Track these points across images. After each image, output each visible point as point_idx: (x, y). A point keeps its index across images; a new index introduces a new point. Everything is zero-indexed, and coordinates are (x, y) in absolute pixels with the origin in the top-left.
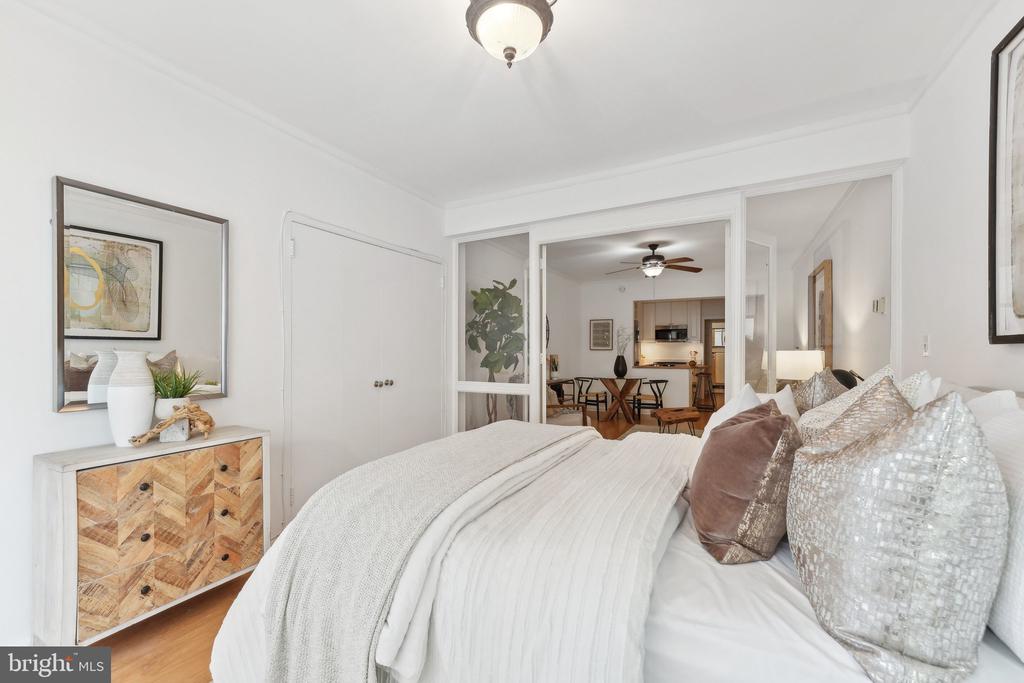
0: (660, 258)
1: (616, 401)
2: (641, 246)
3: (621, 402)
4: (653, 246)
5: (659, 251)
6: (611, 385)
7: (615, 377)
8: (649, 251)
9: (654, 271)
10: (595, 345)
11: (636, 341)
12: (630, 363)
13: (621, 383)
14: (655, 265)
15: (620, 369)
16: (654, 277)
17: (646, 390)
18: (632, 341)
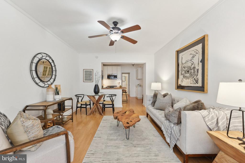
1: (94, 105)
3: (97, 105)
6: (92, 98)
7: (94, 94)
10: (85, 80)
11: (102, 78)
12: (100, 87)
13: (97, 97)
15: (97, 90)
17: (107, 99)
18: (101, 78)
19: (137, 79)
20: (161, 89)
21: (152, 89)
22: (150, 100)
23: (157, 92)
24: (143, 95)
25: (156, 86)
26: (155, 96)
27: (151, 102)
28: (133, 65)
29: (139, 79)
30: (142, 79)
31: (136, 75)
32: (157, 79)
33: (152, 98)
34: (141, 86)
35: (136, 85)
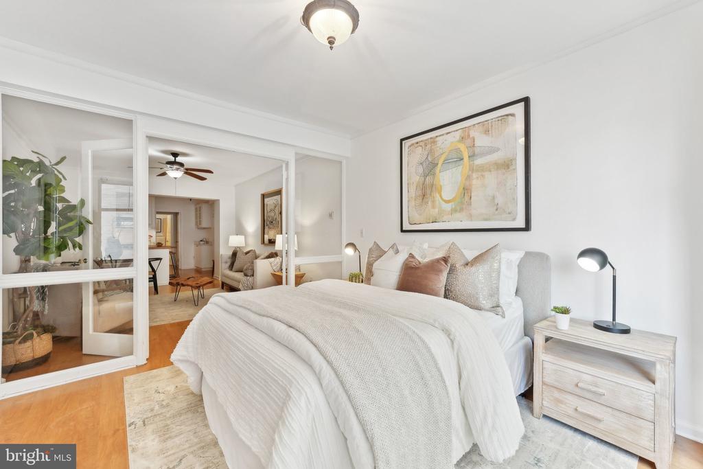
0: (181, 165)
2: (165, 152)
4: (175, 155)
5: (179, 159)
8: (172, 158)
9: (174, 173)
14: (177, 169)
16: (175, 178)
19: (198, 228)
20: (244, 245)
21: (230, 245)
22: (226, 262)
23: (238, 249)
24: (214, 261)
25: (236, 241)
26: (234, 255)
27: (229, 264)
28: (191, 200)
29: (204, 228)
30: (210, 228)
31: (196, 218)
32: (240, 230)
33: (230, 258)
34: (207, 242)
35: (195, 242)
